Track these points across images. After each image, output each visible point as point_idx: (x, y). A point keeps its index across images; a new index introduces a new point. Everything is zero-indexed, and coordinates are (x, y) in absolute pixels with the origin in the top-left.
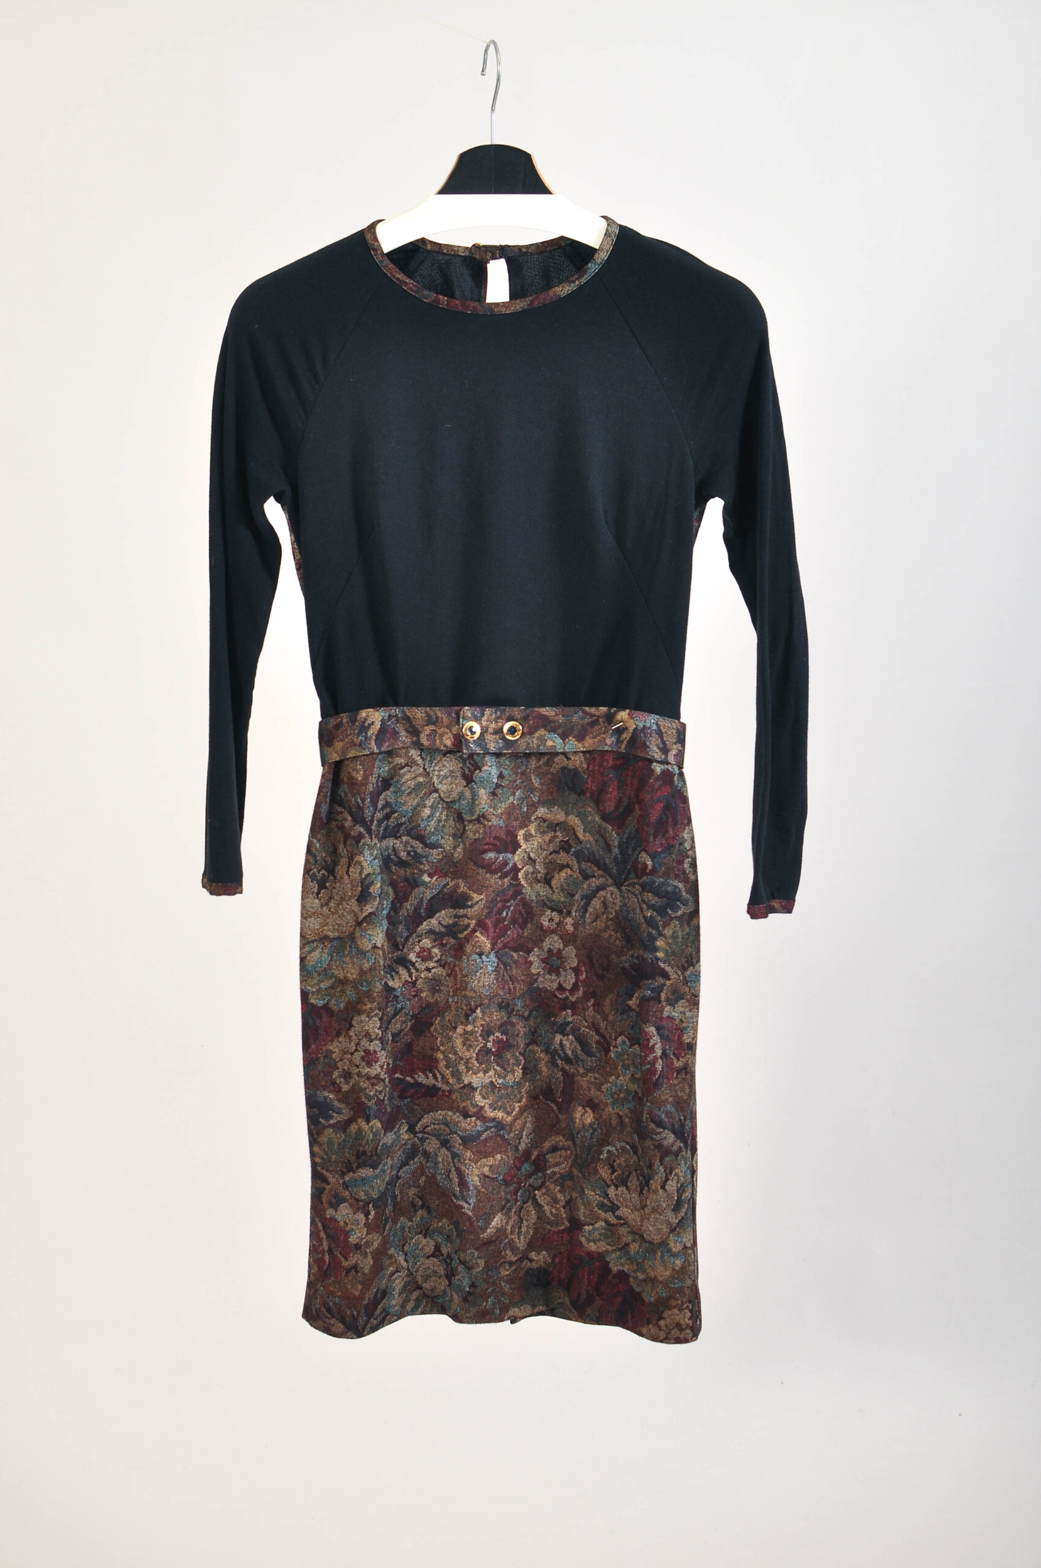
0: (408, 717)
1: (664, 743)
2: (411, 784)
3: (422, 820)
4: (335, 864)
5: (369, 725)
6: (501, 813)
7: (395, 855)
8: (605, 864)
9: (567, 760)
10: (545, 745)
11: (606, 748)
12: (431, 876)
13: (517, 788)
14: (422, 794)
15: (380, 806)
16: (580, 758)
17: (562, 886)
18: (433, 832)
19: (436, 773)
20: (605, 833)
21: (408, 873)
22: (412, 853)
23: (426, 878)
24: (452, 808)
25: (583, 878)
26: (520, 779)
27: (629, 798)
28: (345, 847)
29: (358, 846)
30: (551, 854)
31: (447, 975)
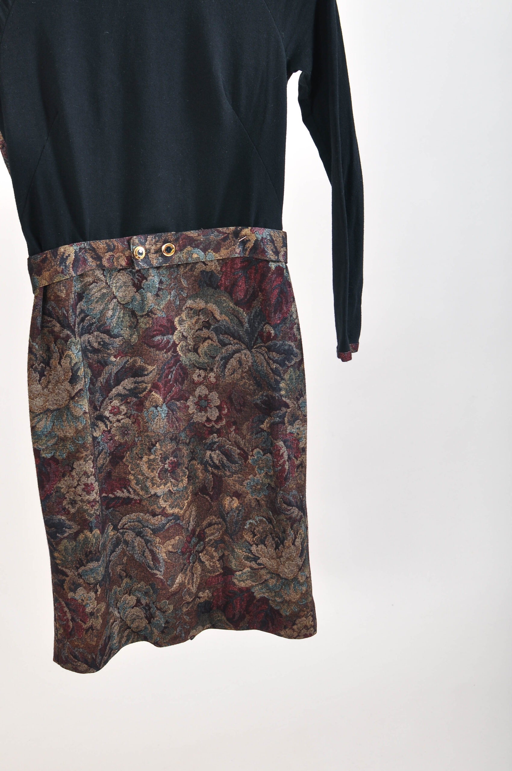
0: (93, 248)
1: (275, 247)
2: (98, 295)
3: (107, 319)
4: (50, 358)
5: (67, 257)
6: (163, 308)
7: (90, 346)
8: (239, 335)
9: (205, 266)
10: (191, 257)
11: (237, 255)
12: (115, 357)
13: (172, 289)
14: (106, 302)
15: (78, 313)
16: (215, 263)
17: (205, 352)
18: (115, 326)
19: (114, 285)
20: (238, 314)
21: (100, 357)
22: (102, 343)
23: (113, 359)
24: (127, 308)
25: (221, 346)
26: (173, 282)
27: (254, 288)
28: (56, 345)
29: (67, 344)
30: (197, 331)
31: (132, 423)
